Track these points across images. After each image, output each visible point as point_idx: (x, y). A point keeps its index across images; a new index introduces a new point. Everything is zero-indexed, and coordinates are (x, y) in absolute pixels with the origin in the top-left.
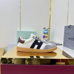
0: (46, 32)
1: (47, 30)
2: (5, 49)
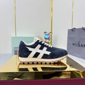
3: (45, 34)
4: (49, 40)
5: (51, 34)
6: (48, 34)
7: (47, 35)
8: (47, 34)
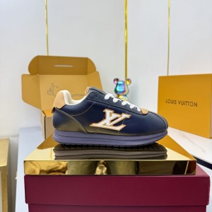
0: (122, 90)
1: (124, 84)
2: (11, 139)
3: (116, 82)
4: (125, 95)
5: (128, 83)
6: (121, 83)
7: (120, 85)
8: (119, 83)
